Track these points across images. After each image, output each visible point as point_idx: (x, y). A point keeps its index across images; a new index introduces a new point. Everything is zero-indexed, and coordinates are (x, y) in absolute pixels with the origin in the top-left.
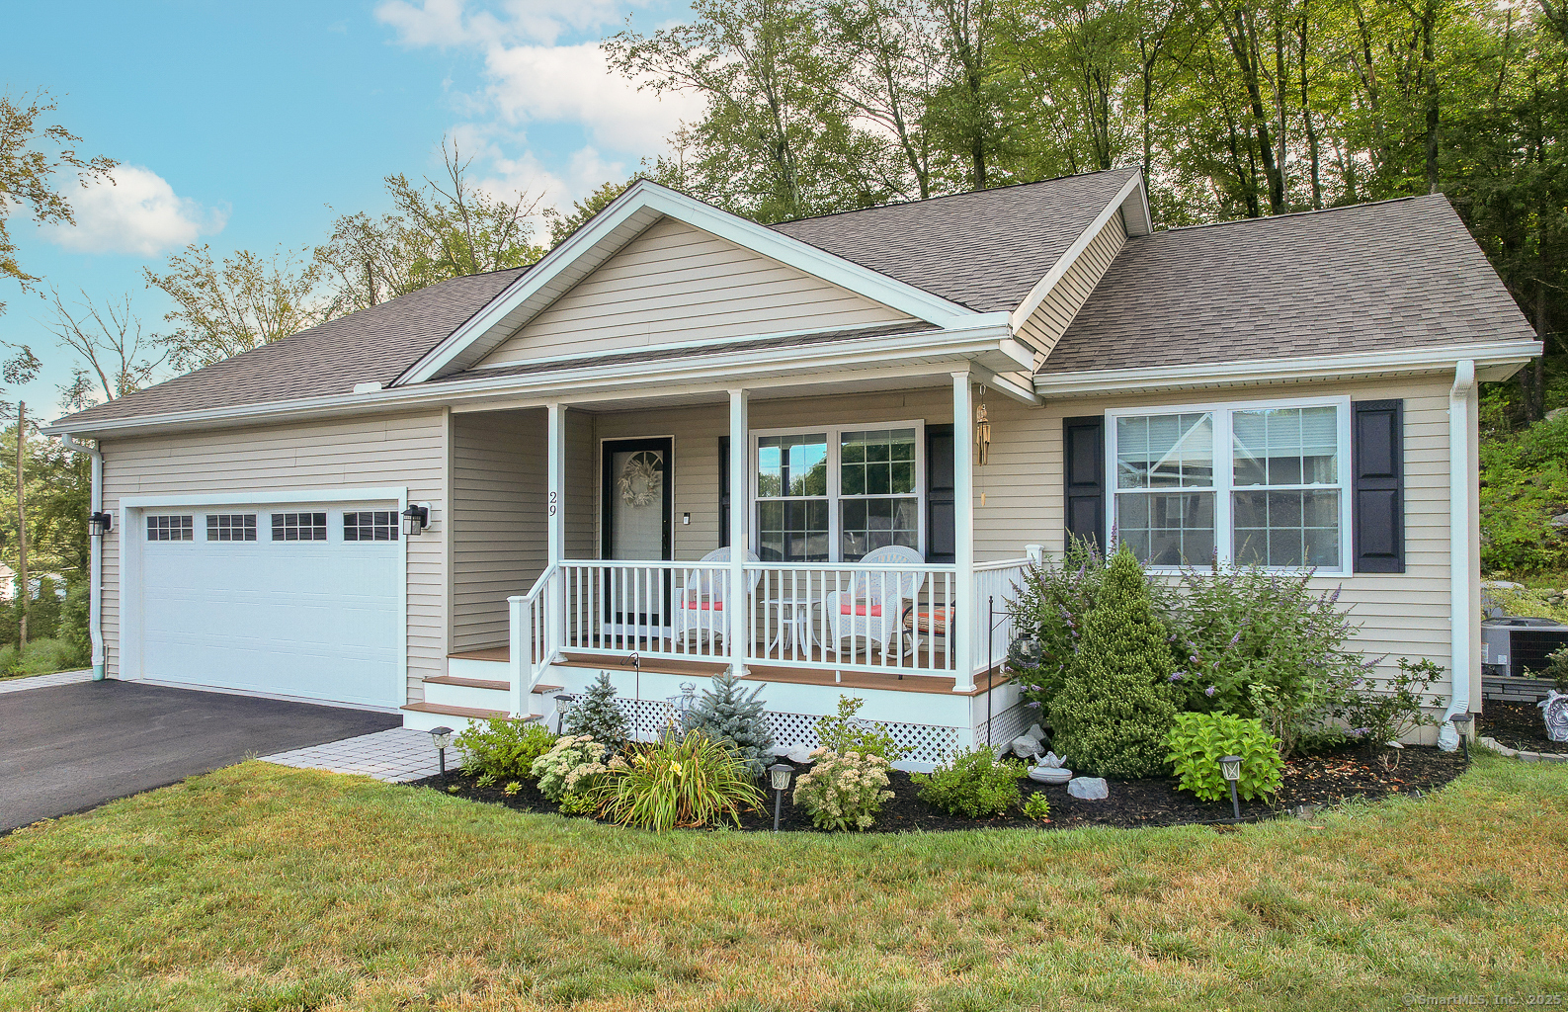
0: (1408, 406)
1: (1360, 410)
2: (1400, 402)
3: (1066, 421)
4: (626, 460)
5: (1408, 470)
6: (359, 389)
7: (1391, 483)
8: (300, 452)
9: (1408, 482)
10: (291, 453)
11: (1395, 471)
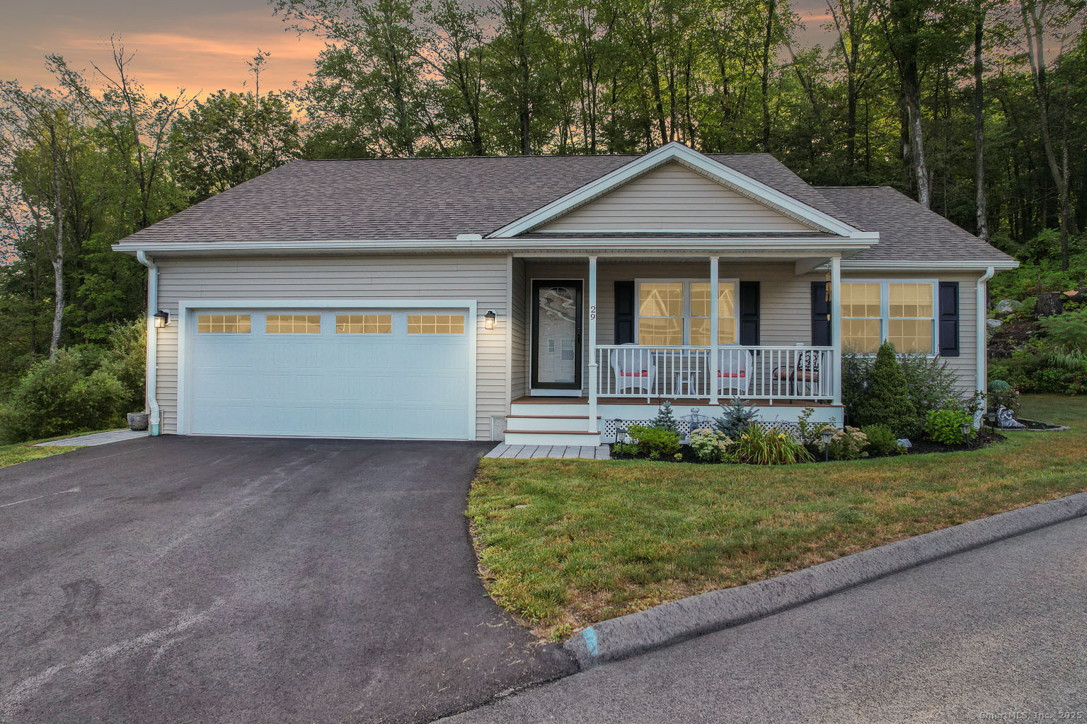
0: (961, 285)
1: (942, 285)
2: (957, 283)
3: (813, 283)
4: (545, 294)
5: (961, 312)
6: (461, 237)
7: (955, 318)
8: (374, 275)
9: (961, 318)
10: (369, 275)
11: (956, 313)
